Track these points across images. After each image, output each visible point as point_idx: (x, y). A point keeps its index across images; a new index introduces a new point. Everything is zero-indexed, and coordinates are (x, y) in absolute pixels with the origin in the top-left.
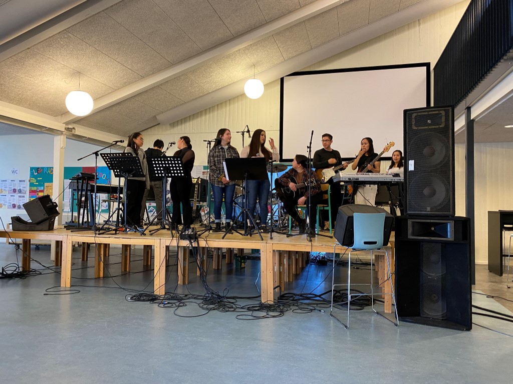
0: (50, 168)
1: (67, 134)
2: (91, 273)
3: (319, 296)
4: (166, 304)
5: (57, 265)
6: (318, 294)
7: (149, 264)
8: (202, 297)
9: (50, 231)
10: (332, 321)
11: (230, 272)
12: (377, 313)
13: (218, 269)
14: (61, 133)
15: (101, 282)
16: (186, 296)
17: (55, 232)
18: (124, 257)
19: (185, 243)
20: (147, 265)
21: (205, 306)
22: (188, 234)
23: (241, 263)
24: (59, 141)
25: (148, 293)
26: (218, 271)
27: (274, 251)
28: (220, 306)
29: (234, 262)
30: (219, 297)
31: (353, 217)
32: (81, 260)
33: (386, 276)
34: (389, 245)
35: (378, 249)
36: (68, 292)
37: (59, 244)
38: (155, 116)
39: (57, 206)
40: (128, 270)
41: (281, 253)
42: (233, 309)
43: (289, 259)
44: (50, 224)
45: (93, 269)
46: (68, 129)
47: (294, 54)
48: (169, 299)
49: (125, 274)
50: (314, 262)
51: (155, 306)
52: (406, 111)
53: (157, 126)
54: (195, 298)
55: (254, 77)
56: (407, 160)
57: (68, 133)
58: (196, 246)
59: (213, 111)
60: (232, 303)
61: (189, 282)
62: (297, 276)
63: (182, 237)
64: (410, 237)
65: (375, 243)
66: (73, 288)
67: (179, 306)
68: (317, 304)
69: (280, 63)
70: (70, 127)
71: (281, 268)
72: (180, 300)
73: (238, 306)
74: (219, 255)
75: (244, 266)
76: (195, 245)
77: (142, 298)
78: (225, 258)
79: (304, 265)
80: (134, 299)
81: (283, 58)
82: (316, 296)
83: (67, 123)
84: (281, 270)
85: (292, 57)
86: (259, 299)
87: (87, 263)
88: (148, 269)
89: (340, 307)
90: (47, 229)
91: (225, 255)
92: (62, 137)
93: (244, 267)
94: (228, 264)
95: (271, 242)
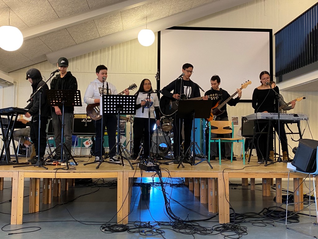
38: (45, 55)
47: (178, 12)
55: (146, 27)
67: (160, 233)
69: (164, 18)
81: (168, 13)
85: (175, 14)
95: (227, 171)
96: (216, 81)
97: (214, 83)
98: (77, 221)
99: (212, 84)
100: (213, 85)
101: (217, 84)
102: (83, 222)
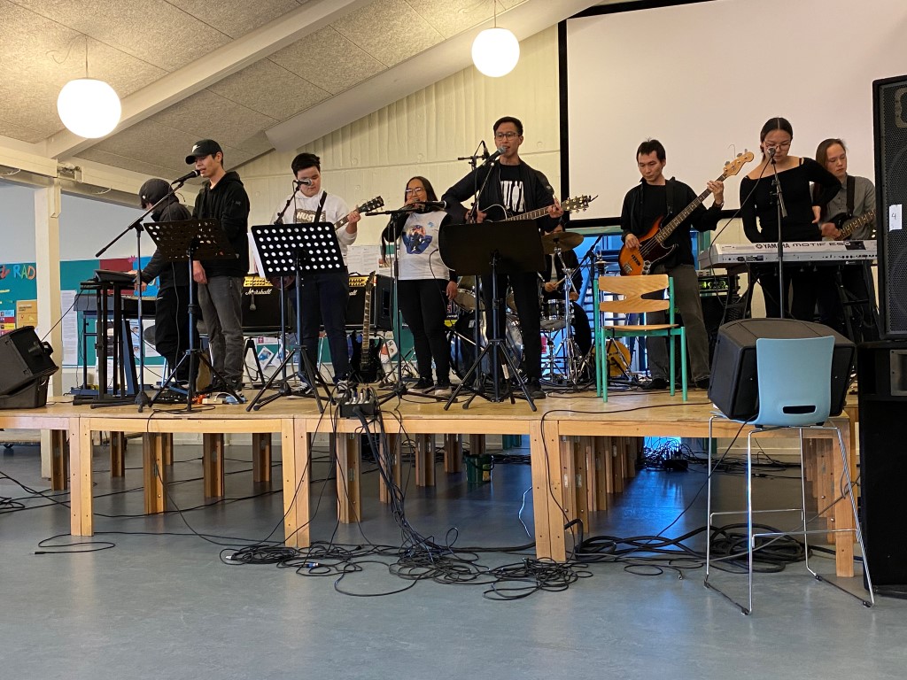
0: (27, 265)
1: (64, 182)
2: (135, 503)
3: (676, 542)
4: (316, 567)
5: (58, 486)
6: (673, 537)
7: (267, 479)
8: (397, 551)
9: (41, 410)
10: (710, 599)
11: (454, 493)
12: (819, 578)
13: (428, 486)
14: (49, 181)
15: (161, 521)
16: (359, 548)
17: (50, 411)
18: (208, 463)
19: (351, 426)
20: (263, 481)
21: (406, 571)
22: (357, 404)
23: (481, 470)
24: (47, 201)
25: (272, 545)
26: (428, 491)
27: (561, 438)
28: (439, 570)
29: (464, 468)
30: (437, 549)
31: (754, 348)
32: (109, 474)
33: (837, 488)
34: (844, 414)
35: (819, 424)
36: (88, 548)
37: (60, 438)
38: (263, 132)
39: (50, 350)
40: (219, 495)
41: (577, 444)
42: (471, 577)
43: (596, 457)
44: (38, 394)
46: (64, 171)
48: (321, 557)
49: (214, 503)
50: (654, 466)
51: (290, 573)
52: (877, 85)
53: (267, 156)
54: (380, 553)
55: (494, 23)
56: (885, 204)
58: (378, 431)
60: (469, 562)
61: (363, 517)
62: (617, 498)
63: (346, 413)
64: (896, 392)
65: (810, 409)
66: (99, 538)
67: (345, 572)
68: (671, 560)
70: (68, 165)
71: (580, 478)
72: (346, 557)
73: (482, 570)
74: (427, 454)
75: (487, 479)
76: (374, 428)
77: (258, 557)
78: (443, 460)
79: (633, 471)
80: (240, 559)
82: (668, 542)
83: (61, 158)
84: (580, 484)
86: (533, 553)
87: (123, 481)
88: (266, 491)
89: (728, 567)
90: (33, 404)
91: (443, 456)
92: (52, 190)
93: (489, 481)
94: (449, 474)
95: (554, 417)
96: (654, 153)
97: (649, 160)
98: (197, 534)
99: (642, 165)
100: (647, 169)
101: (658, 164)
102: (210, 538)
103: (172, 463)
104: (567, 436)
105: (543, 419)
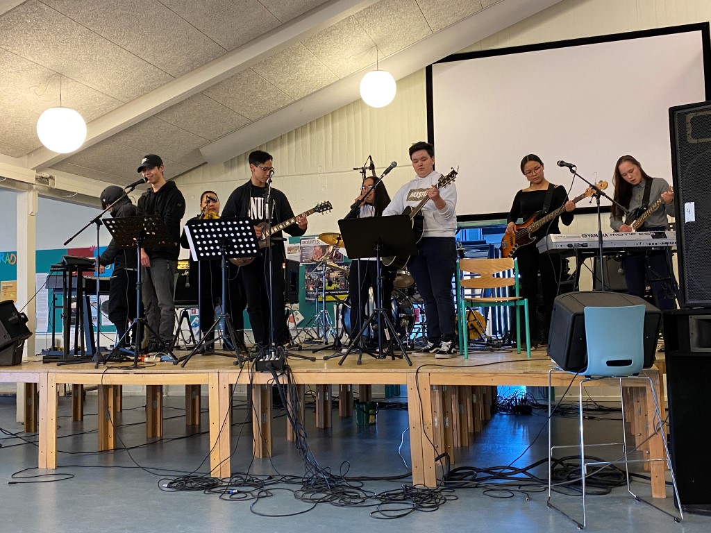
0: (10, 253)
1: (40, 188)
2: (91, 442)
3: (524, 471)
4: (235, 493)
5: (28, 430)
6: (521, 467)
7: (197, 423)
8: (300, 480)
9: (17, 367)
10: (551, 517)
11: (347, 434)
12: (638, 499)
13: (326, 428)
14: (29, 186)
15: (111, 457)
16: (270, 478)
17: (24, 368)
18: (150, 410)
19: (265, 378)
20: (194, 424)
21: (308, 496)
22: (269, 361)
23: (368, 415)
24: (27, 203)
25: (200, 475)
26: (325, 431)
27: (432, 386)
28: (335, 496)
29: (355, 414)
30: (333, 478)
31: (583, 315)
32: (71, 420)
33: (651, 426)
34: (654, 367)
35: (635, 375)
36: (53, 478)
37: (31, 390)
38: (198, 150)
39: (26, 319)
40: (159, 435)
41: (445, 392)
42: (360, 500)
43: (460, 403)
44: (15, 354)
45: (96, 434)
46: (41, 180)
47: (451, 20)
48: (240, 485)
49: (154, 443)
50: (506, 410)
51: (214, 498)
52: (672, 111)
53: (201, 168)
54: (287, 482)
55: (377, 66)
56: (681, 202)
57: (41, 186)
58: (286, 382)
59: (303, 134)
60: (358, 488)
61: (273, 453)
62: (476, 436)
63: (260, 368)
64: (695, 349)
65: (628, 362)
66: (61, 471)
67: (259, 497)
68: (520, 486)
69: (425, 39)
70: (45, 174)
71: (447, 420)
72: (260, 485)
73: (369, 495)
74: (325, 402)
75: (373, 421)
76: (283, 380)
77: (189, 485)
78: (338, 407)
79: (489, 415)
80: (174, 487)
81: (428, 29)
82: (517, 471)
83: (39, 169)
84: (447, 424)
85: (447, 27)
86: (410, 481)
87: (82, 425)
88: (196, 432)
89: (565, 490)
90: (11, 362)
91: (337, 403)
92: (32, 193)
93: (375, 424)
94: (343, 418)
95: (426, 370)
98: (140, 467)
103: (121, 410)
104: (436, 386)
105: (417, 372)
